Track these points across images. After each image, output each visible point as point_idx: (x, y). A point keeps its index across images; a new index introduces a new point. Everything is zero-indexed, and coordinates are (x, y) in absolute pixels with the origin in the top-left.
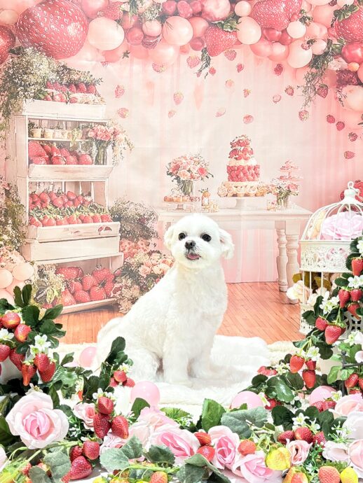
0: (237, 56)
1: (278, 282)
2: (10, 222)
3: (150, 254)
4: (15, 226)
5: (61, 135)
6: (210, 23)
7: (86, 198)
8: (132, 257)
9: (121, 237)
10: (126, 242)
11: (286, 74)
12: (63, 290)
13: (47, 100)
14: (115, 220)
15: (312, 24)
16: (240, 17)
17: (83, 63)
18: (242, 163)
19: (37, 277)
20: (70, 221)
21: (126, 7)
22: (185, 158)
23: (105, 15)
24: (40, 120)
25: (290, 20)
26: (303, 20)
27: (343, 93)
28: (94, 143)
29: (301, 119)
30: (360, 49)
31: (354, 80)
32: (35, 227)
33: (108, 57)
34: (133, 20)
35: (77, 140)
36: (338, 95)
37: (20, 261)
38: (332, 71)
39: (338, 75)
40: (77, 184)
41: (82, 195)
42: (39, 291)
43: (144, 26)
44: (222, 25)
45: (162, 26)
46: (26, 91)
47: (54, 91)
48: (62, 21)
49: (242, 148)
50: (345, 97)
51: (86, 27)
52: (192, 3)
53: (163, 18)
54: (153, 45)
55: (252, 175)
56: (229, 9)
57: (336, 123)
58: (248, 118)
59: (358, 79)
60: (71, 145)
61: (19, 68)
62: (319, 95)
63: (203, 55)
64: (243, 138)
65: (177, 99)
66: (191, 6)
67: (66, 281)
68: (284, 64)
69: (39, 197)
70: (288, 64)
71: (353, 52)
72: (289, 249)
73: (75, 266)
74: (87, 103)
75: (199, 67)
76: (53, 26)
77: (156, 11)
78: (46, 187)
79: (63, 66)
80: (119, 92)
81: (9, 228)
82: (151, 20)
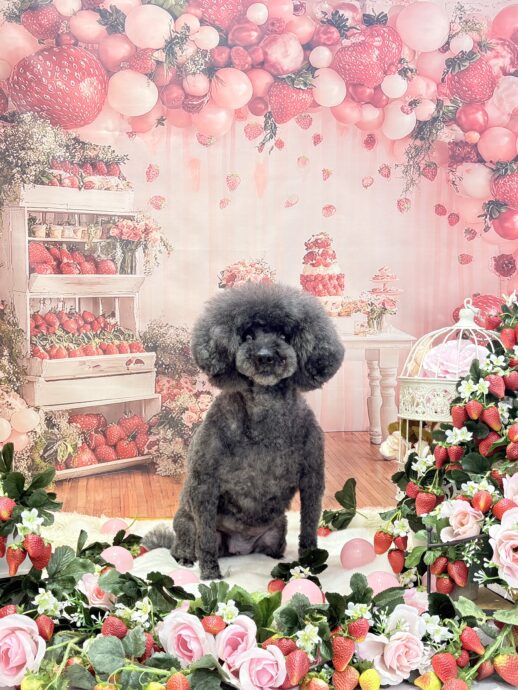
0: (313, 123)
1: (369, 432)
2: (6, 353)
3: (197, 395)
4: (13, 359)
5: (72, 234)
6: (276, 77)
7: (108, 320)
8: (173, 400)
9: (158, 373)
10: (164, 380)
11: (380, 148)
12: (80, 445)
13: (52, 185)
14: (148, 349)
15: (415, 77)
16: (317, 69)
17: (102, 134)
18: (321, 270)
19: (45, 427)
20: (86, 352)
21: (160, 56)
22: (243, 264)
23: (131, 67)
24: (45, 213)
25: (385, 73)
26: (403, 72)
27: (458, 174)
28: (118, 244)
29: (401, 210)
30: (481, 113)
31: (473, 156)
32: (39, 359)
33: (137, 125)
34: (170, 74)
35: (95, 240)
36: (451, 177)
37: (20, 406)
38: (443, 143)
39: (451, 149)
40: (95, 301)
41: (103, 315)
42: (47, 446)
43: (185, 84)
44: (293, 81)
45: (210, 81)
46: (24, 173)
47: (62, 172)
48: (71, 76)
49: (321, 250)
50: (460, 179)
51: (104, 84)
52: (251, 50)
53: (211, 71)
54: (197, 109)
55: (335, 287)
56: (302, 58)
57: (447, 216)
58: (328, 209)
59: (478, 154)
60: (87, 247)
61: (13, 141)
62: (425, 176)
63: (266, 123)
64: (322, 236)
65: (232, 183)
66: (250, 54)
67: (83, 433)
68: (376, 133)
69: (44, 319)
70: (383, 135)
71: (471, 117)
72: (384, 387)
73: (94, 413)
74: (108, 189)
75: (260, 139)
76: (60, 84)
77: (201, 61)
78: (54, 305)
79: (75, 139)
80: (151, 173)
81: (5, 362)
82: (194, 74)
